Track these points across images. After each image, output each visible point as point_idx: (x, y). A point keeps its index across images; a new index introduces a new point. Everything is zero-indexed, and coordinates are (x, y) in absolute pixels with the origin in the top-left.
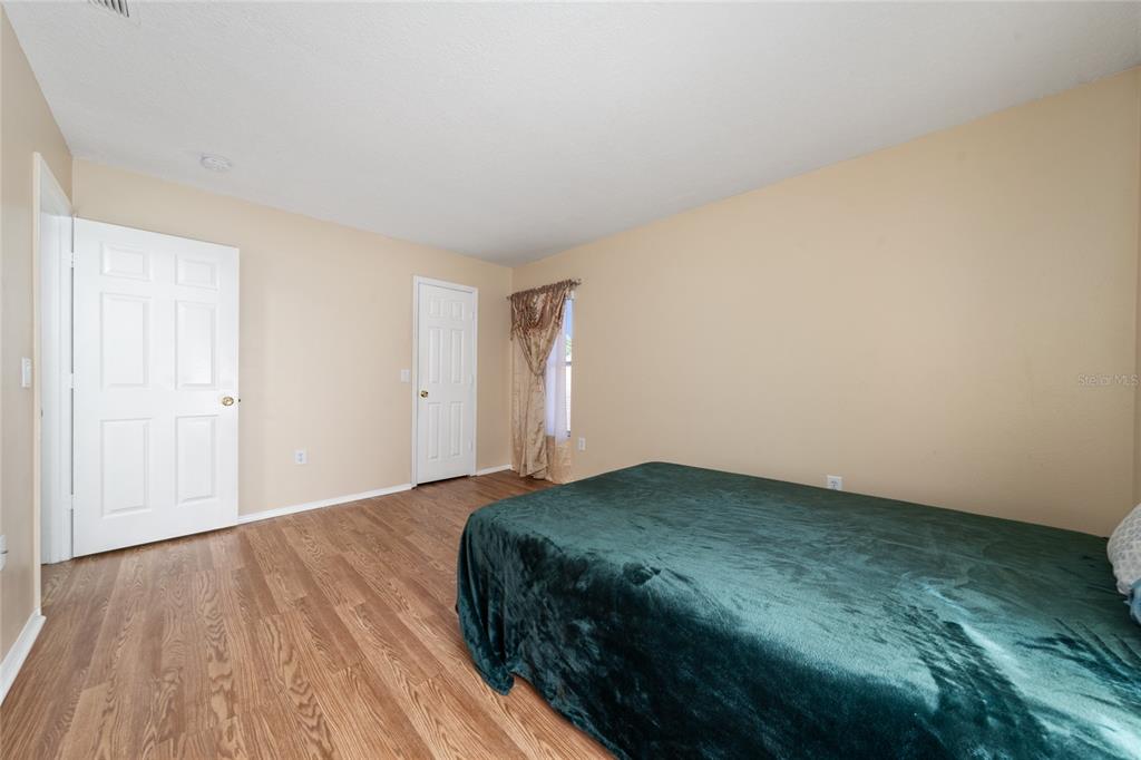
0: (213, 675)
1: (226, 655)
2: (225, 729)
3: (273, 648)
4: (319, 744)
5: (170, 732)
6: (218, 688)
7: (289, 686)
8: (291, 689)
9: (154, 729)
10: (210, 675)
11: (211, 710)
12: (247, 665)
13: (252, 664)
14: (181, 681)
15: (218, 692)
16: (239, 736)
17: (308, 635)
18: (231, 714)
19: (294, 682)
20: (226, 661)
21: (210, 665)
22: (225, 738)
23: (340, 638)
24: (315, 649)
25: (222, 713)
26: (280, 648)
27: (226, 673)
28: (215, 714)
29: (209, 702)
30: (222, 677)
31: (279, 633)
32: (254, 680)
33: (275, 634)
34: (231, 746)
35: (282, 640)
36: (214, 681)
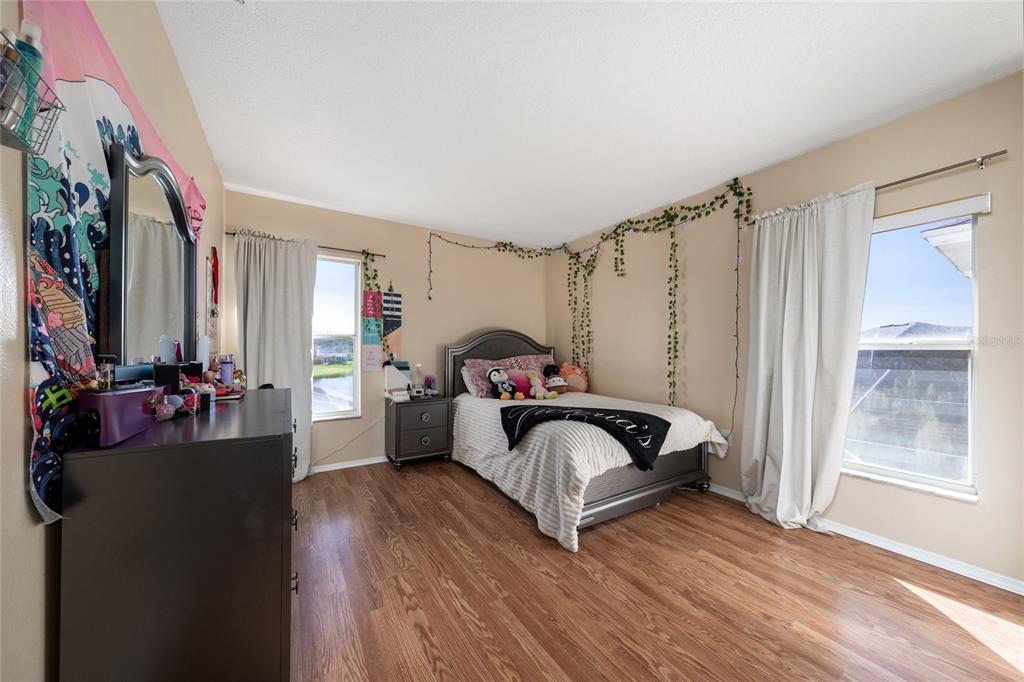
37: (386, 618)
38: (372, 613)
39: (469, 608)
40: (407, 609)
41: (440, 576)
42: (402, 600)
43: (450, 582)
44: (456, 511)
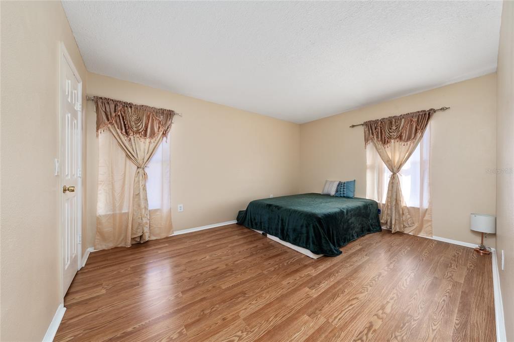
0: (380, 322)
1: (367, 326)
2: (393, 301)
3: (353, 308)
4: (378, 278)
5: (408, 316)
6: (384, 314)
7: (366, 293)
8: (367, 291)
9: (412, 323)
10: (381, 323)
11: (392, 310)
12: (367, 312)
13: (365, 310)
14: (392, 333)
15: (385, 313)
16: (391, 296)
17: (338, 299)
18: (388, 302)
19: (364, 292)
20: (371, 323)
21: (377, 328)
22: (395, 299)
23: (335, 288)
24: (346, 293)
25: (390, 305)
26: (351, 305)
27: (376, 317)
28: (392, 307)
29: (390, 313)
30: (378, 318)
31: (342, 311)
32: (372, 304)
33: (344, 312)
34: (395, 295)
35: (347, 307)
36: (382, 318)
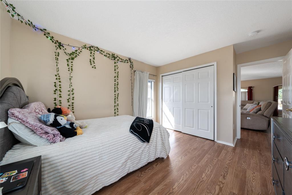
37: (232, 188)
38: (237, 193)
39: (207, 170)
40: (223, 184)
41: (203, 181)
42: (223, 187)
43: (203, 177)
44: (154, 191)
